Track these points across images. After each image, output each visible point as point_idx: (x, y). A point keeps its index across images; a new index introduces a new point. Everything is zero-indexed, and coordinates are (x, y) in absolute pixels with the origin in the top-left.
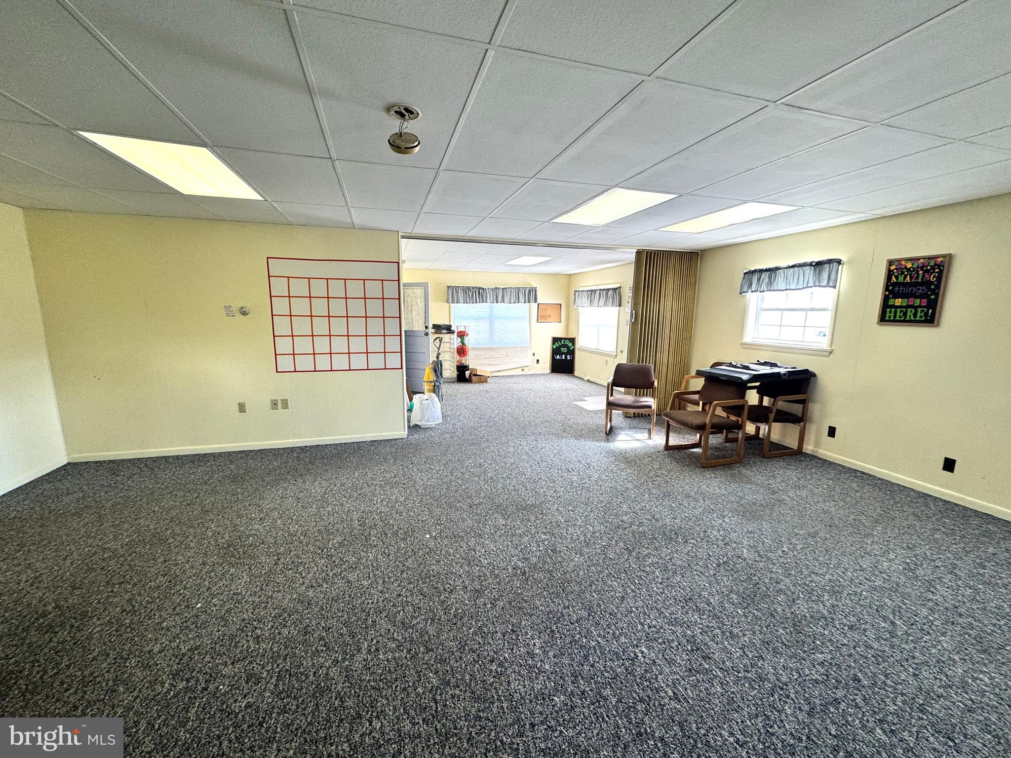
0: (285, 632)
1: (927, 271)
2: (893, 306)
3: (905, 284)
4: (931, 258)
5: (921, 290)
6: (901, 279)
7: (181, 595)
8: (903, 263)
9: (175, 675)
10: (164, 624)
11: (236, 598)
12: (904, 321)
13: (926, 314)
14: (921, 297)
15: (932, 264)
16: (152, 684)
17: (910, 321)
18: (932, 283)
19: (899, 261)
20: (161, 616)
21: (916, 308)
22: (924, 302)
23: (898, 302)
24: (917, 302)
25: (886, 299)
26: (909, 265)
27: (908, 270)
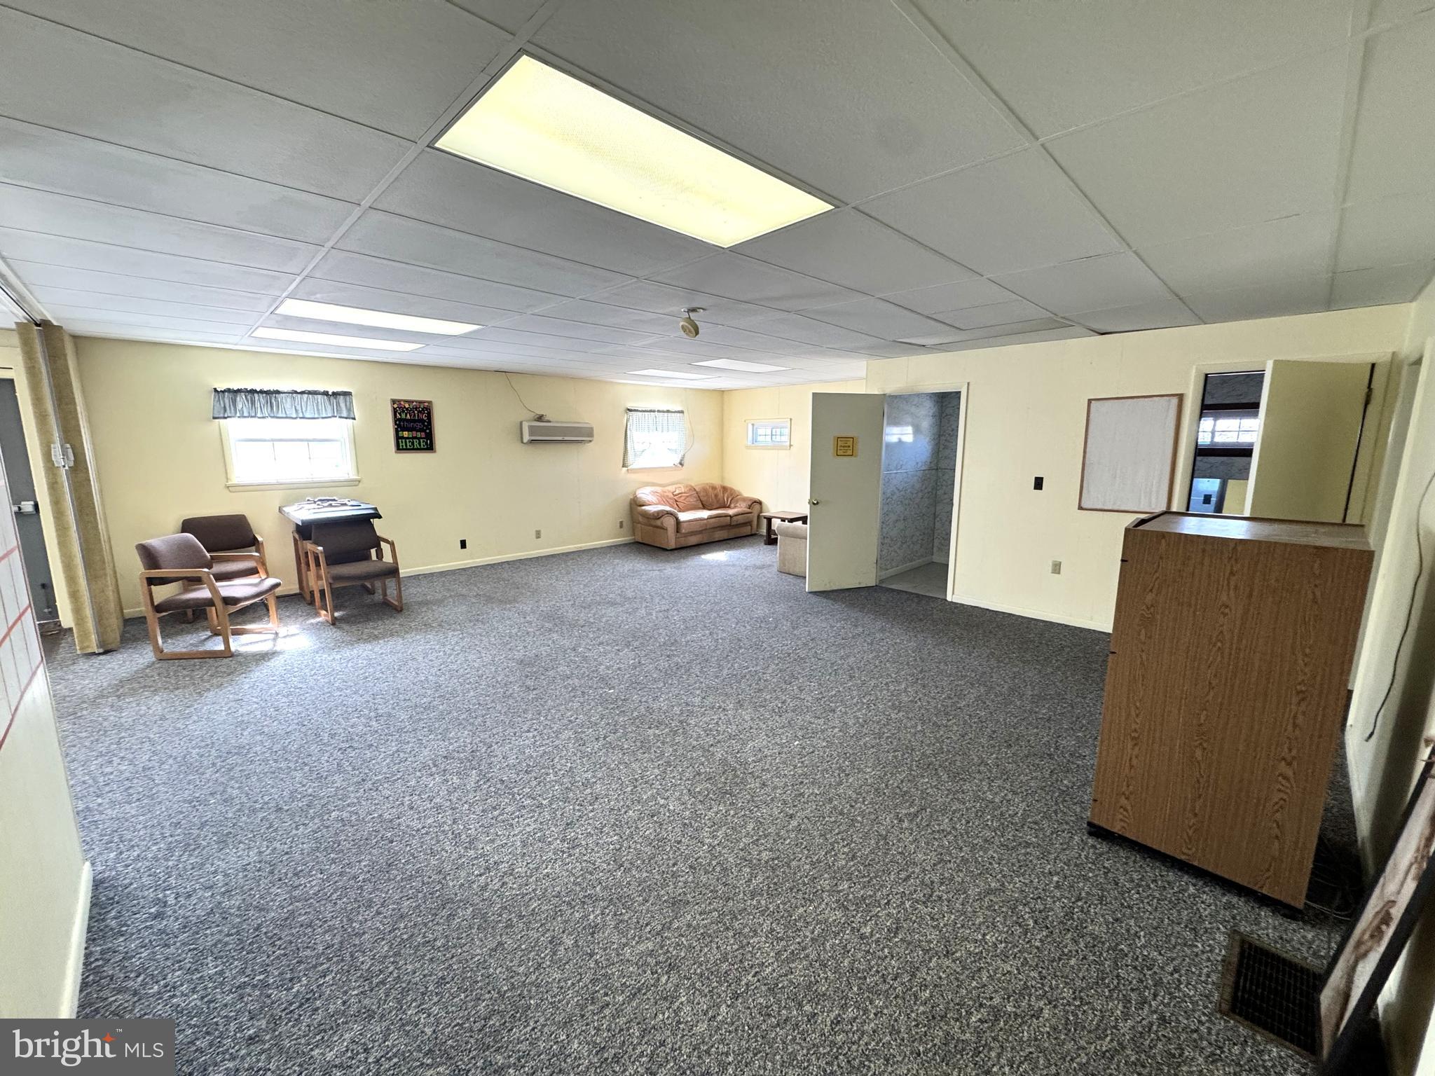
0: (768, 697)
1: (419, 412)
2: (403, 438)
3: (407, 421)
4: (421, 402)
5: (419, 425)
6: (403, 416)
7: (802, 762)
8: (402, 403)
9: (833, 711)
10: (824, 744)
11: (772, 733)
12: (413, 449)
13: (426, 443)
14: (421, 430)
15: (422, 406)
16: (846, 713)
17: (417, 449)
18: (425, 421)
19: (399, 401)
20: (825, 752)
21: (419, 439)
22: (423, 435)
23: (406, 434)
24: (419, 435)
25: (397, 432)
26: (407, 406)
27: (407, 409)
